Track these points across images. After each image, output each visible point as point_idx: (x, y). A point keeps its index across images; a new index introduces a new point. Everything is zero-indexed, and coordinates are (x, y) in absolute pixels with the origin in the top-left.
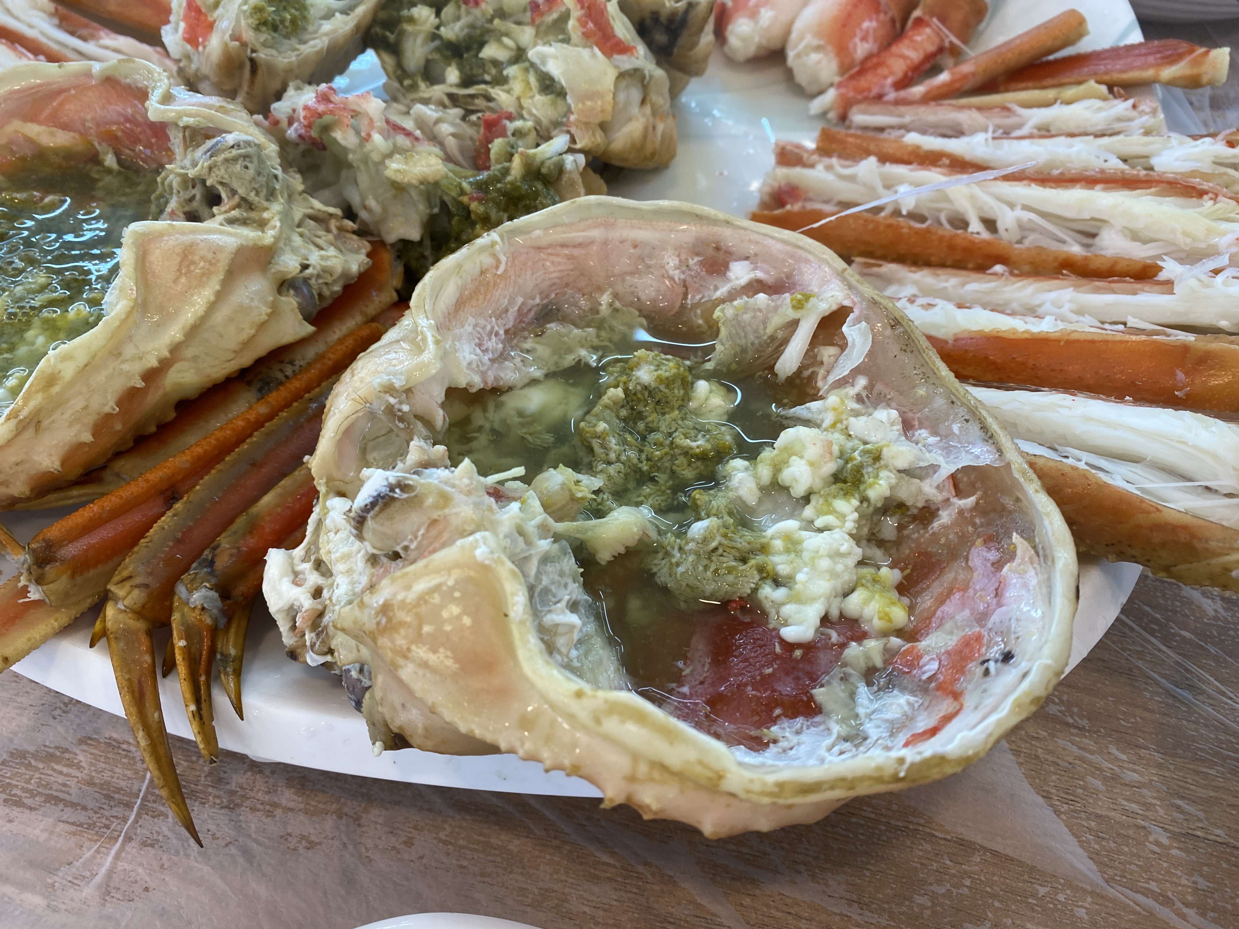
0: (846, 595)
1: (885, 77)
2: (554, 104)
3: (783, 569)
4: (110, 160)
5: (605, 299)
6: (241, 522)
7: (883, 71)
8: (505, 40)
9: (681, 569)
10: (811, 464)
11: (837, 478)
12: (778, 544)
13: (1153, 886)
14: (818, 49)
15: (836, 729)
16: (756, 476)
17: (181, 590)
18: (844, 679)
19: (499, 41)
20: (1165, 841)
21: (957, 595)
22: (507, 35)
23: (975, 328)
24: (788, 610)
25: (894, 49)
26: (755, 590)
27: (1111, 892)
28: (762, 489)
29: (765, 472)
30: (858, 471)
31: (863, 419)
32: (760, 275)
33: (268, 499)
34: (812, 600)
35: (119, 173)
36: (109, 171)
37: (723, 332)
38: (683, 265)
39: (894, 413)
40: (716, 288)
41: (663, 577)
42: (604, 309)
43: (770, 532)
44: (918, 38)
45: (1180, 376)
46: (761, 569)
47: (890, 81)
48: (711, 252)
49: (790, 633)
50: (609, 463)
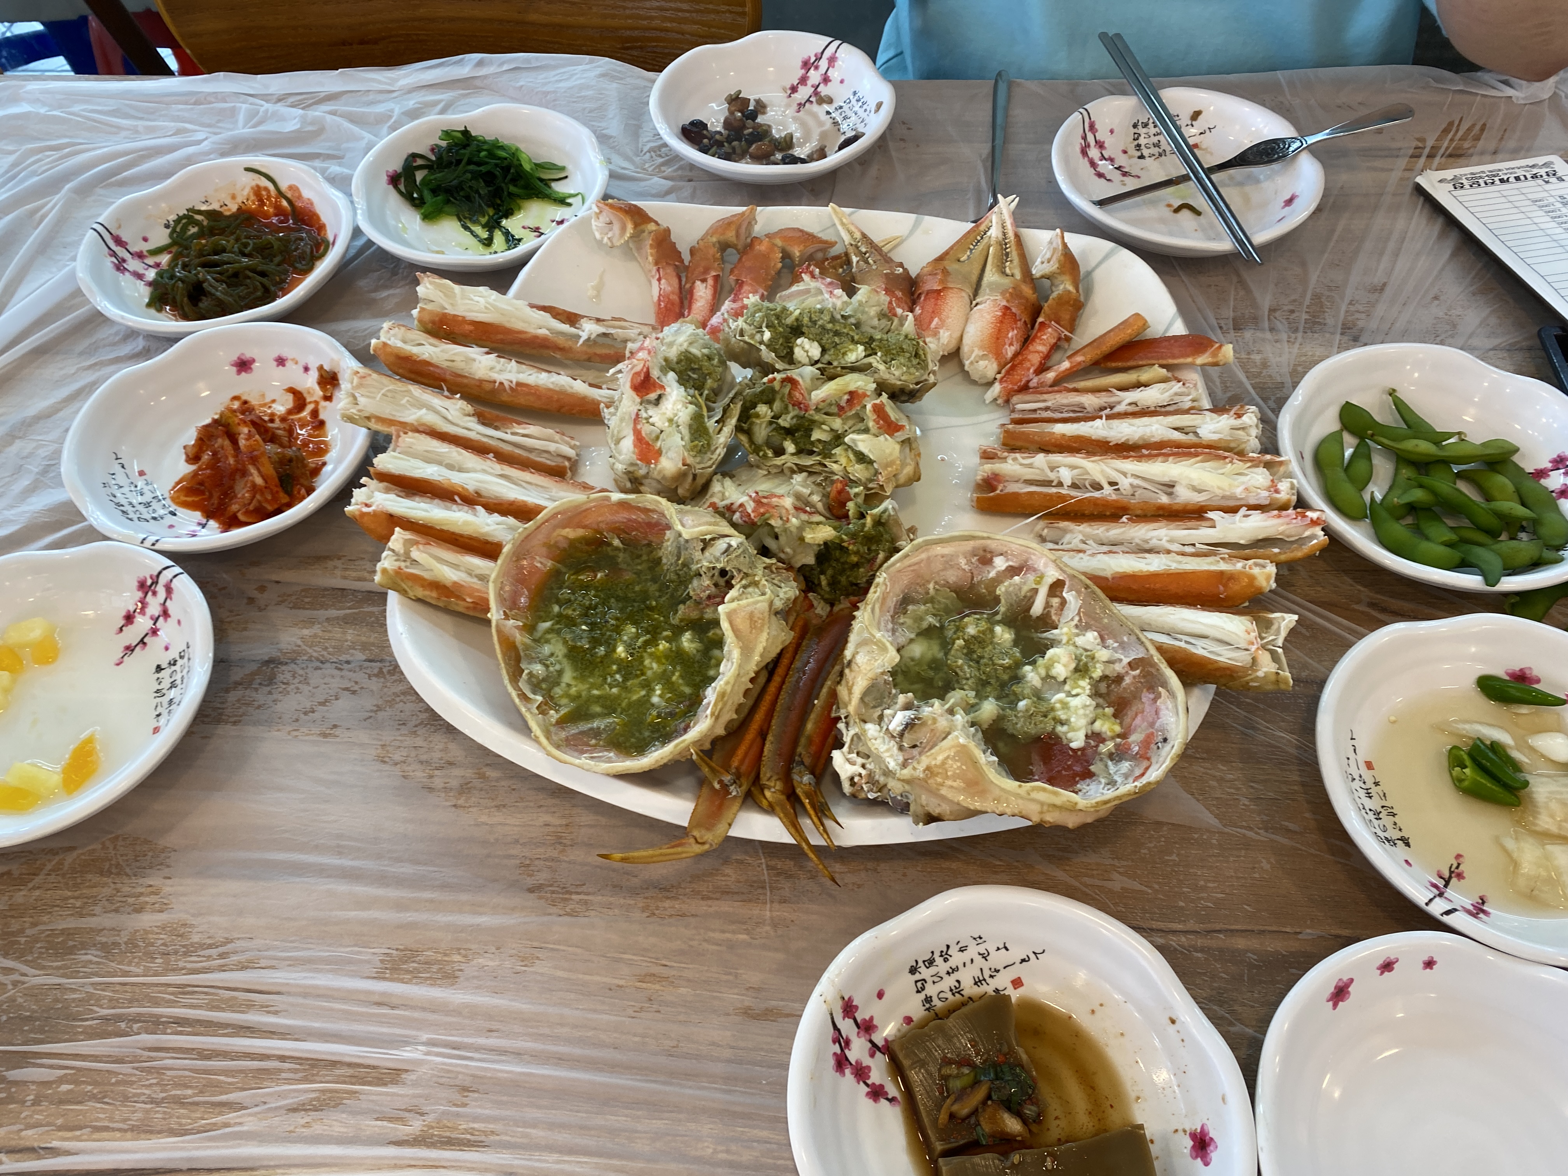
0: (1093, 723)
1: (1029, 369)
2: (867, 469)
3: (1063, 717)
4: (616, 542)
5: (931, 586)
6: (803, 741)
7: (1028, 364)
8: (824, 427)
9: (1019, 726)
10: (1065, 666)
11: (1077, 670)
12: (1058, 706)
13: (1244, 824)
14: (983, 357)
15: (1103, 781)
16: (1038, 674)
17: (796, 777)
18: (1101, 760)
19: (820, 428)
20: (1247, 803)
21: (1140, 715)
22: (823, 424)
23: (1121, 570)
24: (1070, 735)
25: (1031, 348)
26: (1054, 729)
27: (1226, 830)
28: (1042, 679)
29: (1043, 672)
30: (1086, 664)
31: (1081, 637)
32: (1011, 563)
33: (810, 726)
34: (1079, 729)
35: (625, 550)
36: (617, 549)
37: (1003, 601)
38: (969, 562)
39: (1096, 634)
40: (989, 572)
41: (1010, 730)
42: (932, 591)
43: (1053, 701)
44: (1045, 337)
45: (1221, 588)
46: (1054, 719)
47: (1031, 371)
48: (981, 553)
49: (1074, 745)
50: (967, 679)
